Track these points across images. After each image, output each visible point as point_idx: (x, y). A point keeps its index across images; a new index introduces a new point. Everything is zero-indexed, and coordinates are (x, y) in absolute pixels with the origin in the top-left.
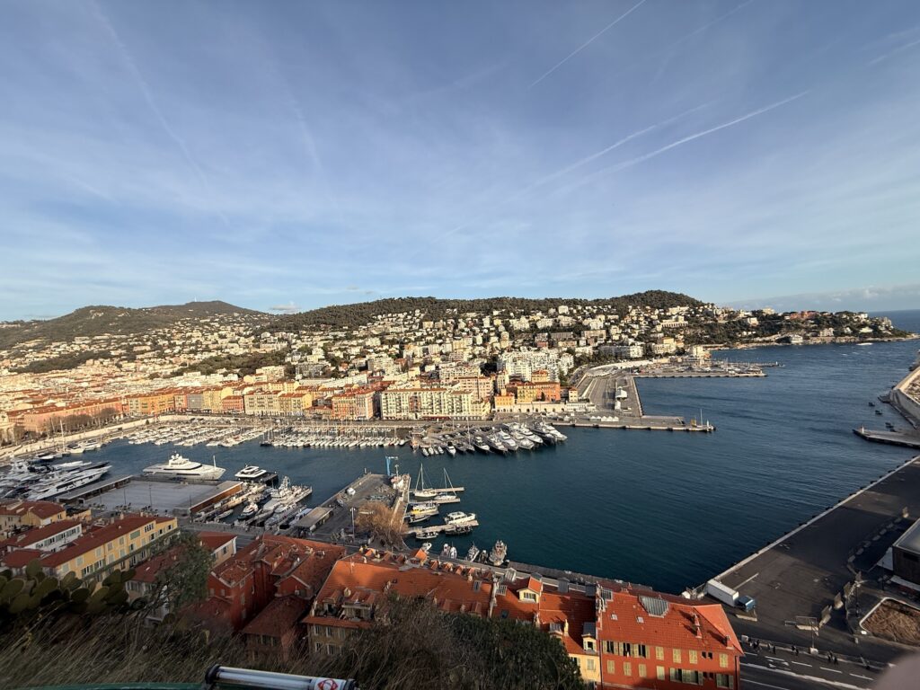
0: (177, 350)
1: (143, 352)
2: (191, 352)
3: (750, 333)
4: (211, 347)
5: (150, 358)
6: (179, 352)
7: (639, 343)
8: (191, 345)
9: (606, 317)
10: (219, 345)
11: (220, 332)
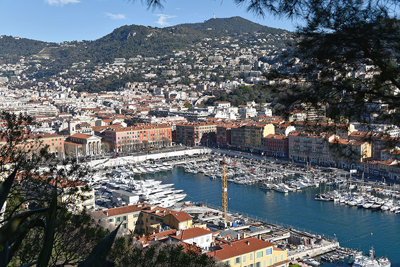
0: (200, 75)
5: (177, 84)
8: (213, 71)
11: (242, 57)
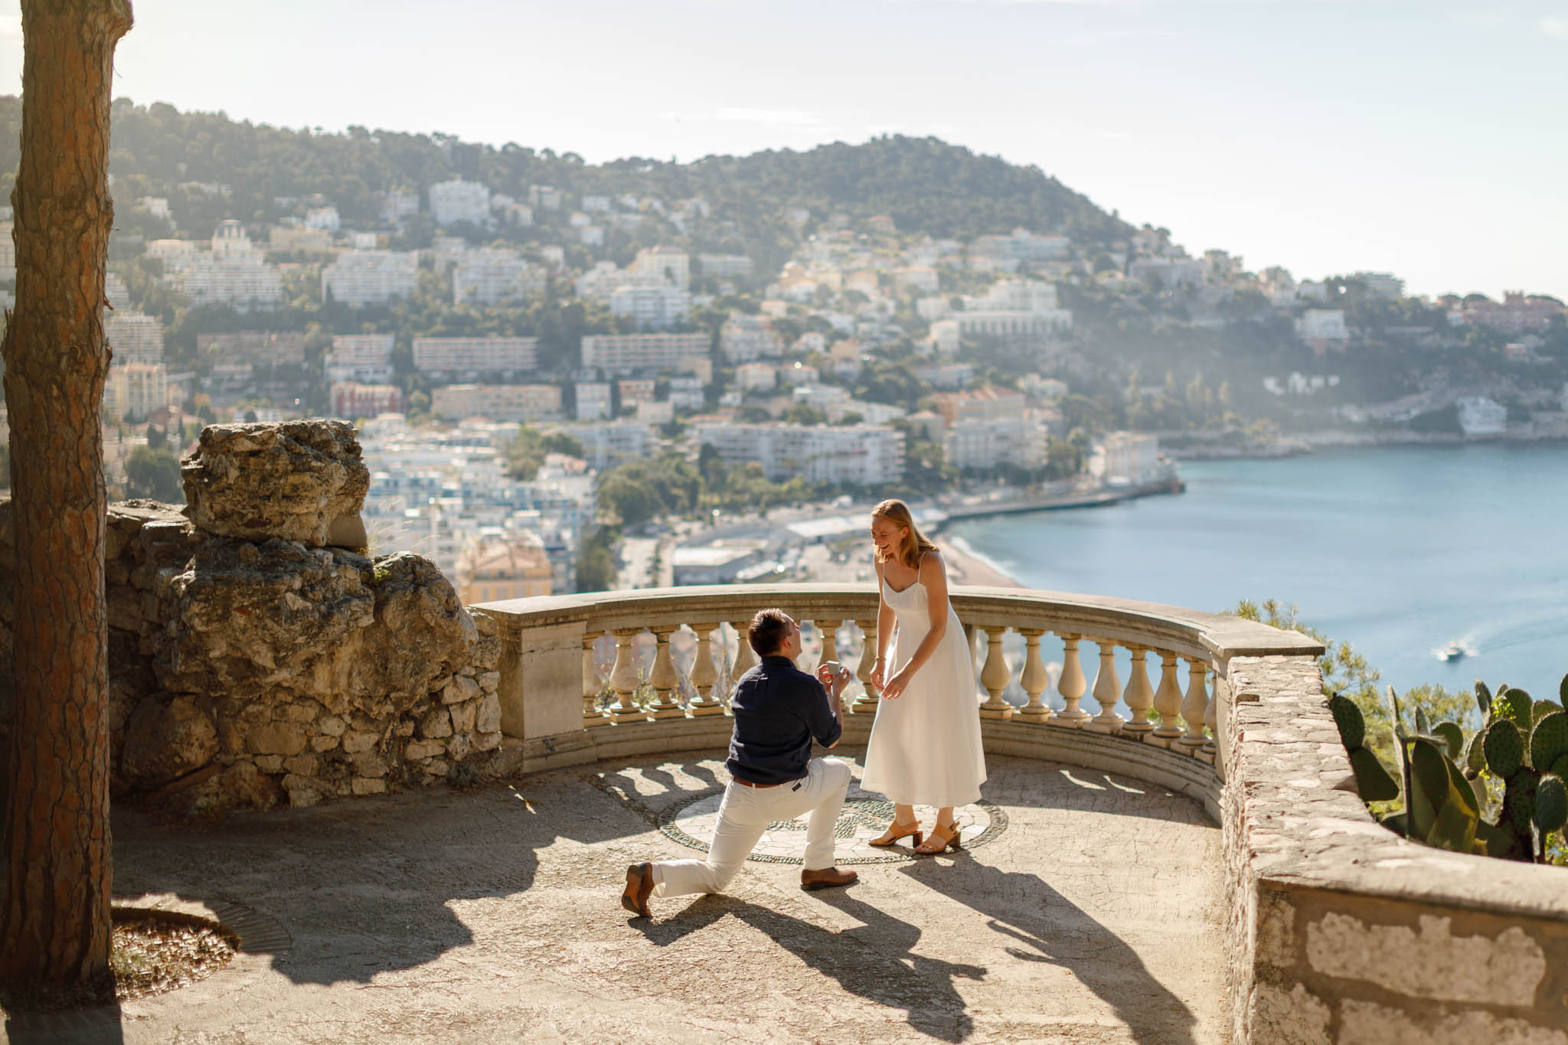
3: (1317, 382)
7: (879, 414)
9: (695, 266)
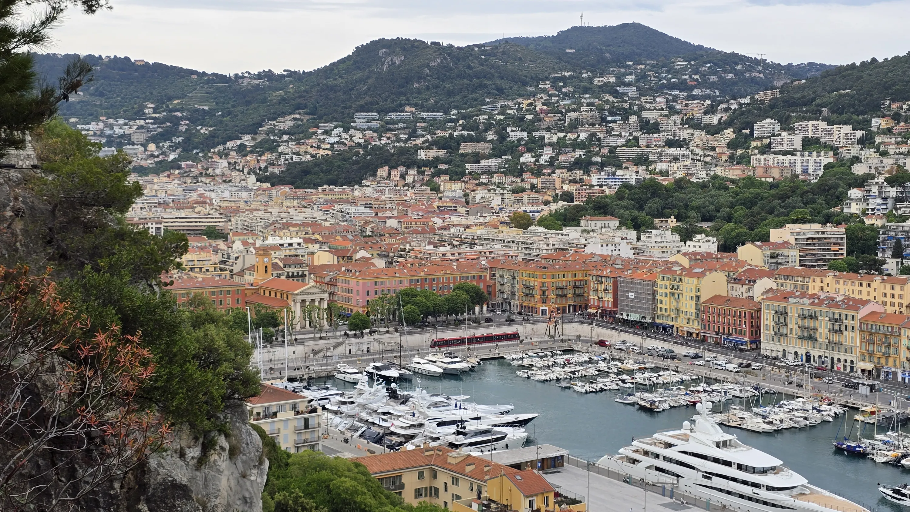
0: (546, 155)
1: (476, 158)
2: (577, 164)
4: (623, 153)
5: (491, 174)
6: (551, 163)
8: (576, 145)
10: (642, 150)
